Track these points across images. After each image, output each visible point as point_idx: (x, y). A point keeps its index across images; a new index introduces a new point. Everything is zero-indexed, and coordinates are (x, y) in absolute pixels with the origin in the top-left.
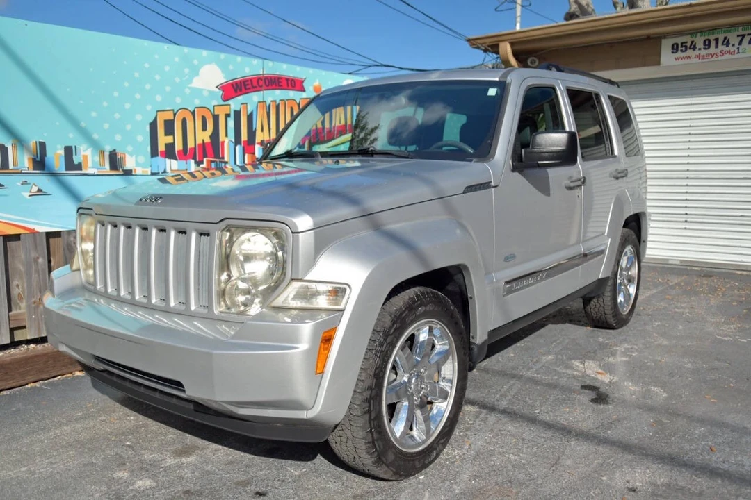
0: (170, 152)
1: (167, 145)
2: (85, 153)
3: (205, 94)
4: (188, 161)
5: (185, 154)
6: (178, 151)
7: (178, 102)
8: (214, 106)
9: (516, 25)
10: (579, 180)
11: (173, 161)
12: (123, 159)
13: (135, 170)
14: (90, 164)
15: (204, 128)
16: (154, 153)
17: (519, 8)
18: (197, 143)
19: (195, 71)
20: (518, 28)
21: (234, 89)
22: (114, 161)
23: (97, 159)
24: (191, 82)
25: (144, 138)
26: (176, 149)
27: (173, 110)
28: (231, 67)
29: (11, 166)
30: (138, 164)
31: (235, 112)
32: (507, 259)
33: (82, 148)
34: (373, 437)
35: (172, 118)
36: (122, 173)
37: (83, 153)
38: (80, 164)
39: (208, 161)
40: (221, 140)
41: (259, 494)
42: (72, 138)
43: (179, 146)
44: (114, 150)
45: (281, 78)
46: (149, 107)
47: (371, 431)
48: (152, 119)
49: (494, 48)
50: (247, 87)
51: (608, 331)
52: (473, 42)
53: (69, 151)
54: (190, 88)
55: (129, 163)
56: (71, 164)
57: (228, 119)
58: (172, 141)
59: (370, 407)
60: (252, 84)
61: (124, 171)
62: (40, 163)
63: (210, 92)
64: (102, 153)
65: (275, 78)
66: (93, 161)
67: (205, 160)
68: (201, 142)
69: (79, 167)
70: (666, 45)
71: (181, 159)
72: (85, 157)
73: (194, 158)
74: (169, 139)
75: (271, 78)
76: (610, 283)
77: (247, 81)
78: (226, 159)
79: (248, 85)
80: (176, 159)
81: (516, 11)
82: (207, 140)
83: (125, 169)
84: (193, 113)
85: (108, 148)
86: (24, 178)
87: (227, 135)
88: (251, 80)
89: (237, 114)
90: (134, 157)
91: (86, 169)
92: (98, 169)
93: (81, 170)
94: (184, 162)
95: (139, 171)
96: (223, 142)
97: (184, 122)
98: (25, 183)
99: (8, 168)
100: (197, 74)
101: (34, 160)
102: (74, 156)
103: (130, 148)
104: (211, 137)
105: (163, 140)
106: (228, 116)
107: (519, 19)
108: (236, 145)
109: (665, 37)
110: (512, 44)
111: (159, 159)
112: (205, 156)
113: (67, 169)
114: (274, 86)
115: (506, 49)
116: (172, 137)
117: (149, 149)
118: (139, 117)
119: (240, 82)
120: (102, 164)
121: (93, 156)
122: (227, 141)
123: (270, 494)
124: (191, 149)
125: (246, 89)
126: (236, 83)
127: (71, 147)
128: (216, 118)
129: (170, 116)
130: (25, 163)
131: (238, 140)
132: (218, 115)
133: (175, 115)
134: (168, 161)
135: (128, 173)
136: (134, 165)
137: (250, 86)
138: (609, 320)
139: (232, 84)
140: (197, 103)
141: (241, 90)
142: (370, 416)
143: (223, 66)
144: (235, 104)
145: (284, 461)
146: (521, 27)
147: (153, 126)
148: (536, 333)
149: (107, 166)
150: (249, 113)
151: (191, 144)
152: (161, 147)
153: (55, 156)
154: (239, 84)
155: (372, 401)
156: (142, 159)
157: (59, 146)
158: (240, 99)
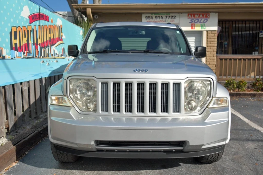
0: (16, 48)
1: (15, 44)
5: (20, 49)
6: (18, 48)
7: (17, 23)
8: (28, 26)
11: (17, 52)
12: (2, 51)
13: (6, 56)
15: (25, 37)
16: (11, 48)
18: (23, 44)
19: (22, 8)
21: (32, 18)
24: (21, 13)
26: (18, 46)
27: (16, 27)
28: (31, 8)
31: (33, 29)
36: (2, 58)
40: (29, 43)
45: (44, 15)
46: (9, 25)
54: (21, 16)
55: (4, 53)
57: (31, 32)
58: (16, 42)
61: (3, 57)
63: (26, 19)
65: (42, 15)
67: (26, 52)
73: (23, 51)
78: (31, 52)
79: (36, 17)
80: (18, 52)
82: (26, 42)
83: (3, 56)
84: (22, 29)
87: (31, 41)
90: (6, 49)
94: (20, 52)
95: (7, 58)
96: (30, 43)
97: (20, 33)
100: (22, 10)
105: (14, 42)
108: (33, 45)
111: (13, 51)
112: (26, 50)
114: (42, 18)
115: (90, 11)
116: (16, 40)
117: (10, 46)
118: (6, 29)
119: (34, 15)
122: (31, 43)
124: (22, 46)
125: (35, 19)
128: (28, 32)
129: (15, 30)
132: (28, 30)
133: (17, 29)
134: (15, 52)
136: (6, 54)
139: (32, 16)
140: (23, 24)
144: (33, 25)
147: (11, 33)
150: (36, 30)
152: (13, 45)
156: (8, 51)
158: (34, 23)
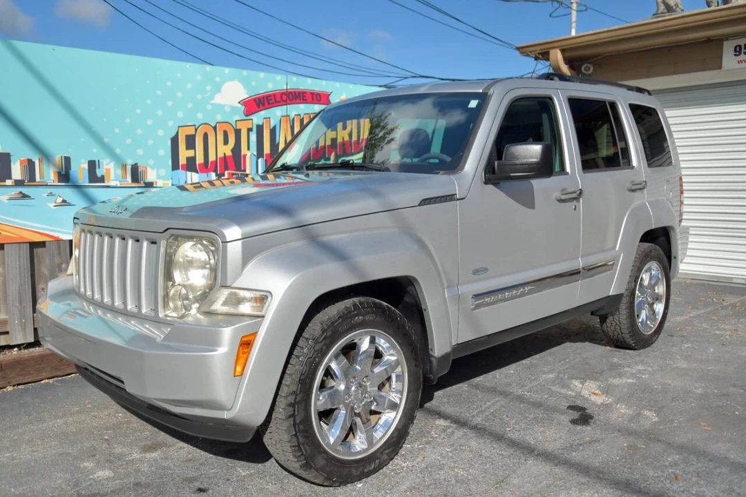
0: (191, 165)
1: (188, 159)
2: (108, 167)
3: (227, 109)
4: (209, 173)
5: (205, 167)
6: (199, 165)
7: (200, 118)
8: (236, 121)
9: (571, 31)
10: (574, 192)
11: (193, 173)
12: (145, 172)
13: (156, 182)
14: (112, 177)
15: (226, 142)
16: (175, 166)
17: (574, 14)
18: (219, 156)
19: (217, 89)
20: (573, 33)
21: (256, 104)
22: (136, 174)
23: (119, 172)
24: (213, 99)
25: (165, 152)
26: (197, 163)
27: (195, 125)
28: (254, 83)
29: (38, 179)
30: (159, 177)
31: (257, 126)
32: (476, 272)
33: (105, 163)
34: (298, 440)
35: (194, 133)
36: (144, 185)
37: (105, 167)
38: (103, 177)
39: (229, 174)
40: (243, 153)
41: (200, 490)
42: (96, 153)
43: (200, 160)
44: (136, 164)
45: (305, 93)
46: (170, 123)
47: (296, 435)
48: (173, 134)
49: (544, 55)
50: (271, 102)
51: (627, 351)
52: (523, 50)
53: (92, 165)
54: (212, 104)
55: (151, 176)
56: (94, 177)
57: (251, 133)
58: (193, 155)
59: (294, 411)
60: (275, 99)
61: (144, 183)
62: (65, 176)
63: (232, 107)
64: (124, 167)
65: (299, 93)
66: (115, 174)
67: (226, 172)
68: (223, 155)
69: (102, 179)
70: (728, 47)
71: (202, 171)
72: (108, 170)
73: (215, 171)
74: (191, 153)
75: (295, 92)
76: (625, 300)
77: (270, 96)
78: (248, 172)
79: (271, 100)
80: (197, 172)
81: (571, 17)
82: (229, 153)
83: (146, 181)
84: (215, 128)
85: (130, 162)
86: (49, 190)
87: (249, 149)
88: (274, 95)
89: (260, 129)
90: (155, 170)
91: (109, 181)
92: (120, 181)
93: (104, 182)
94: (205, 174)
95: (160, 183)
96: (245, 156)
97: (206, 137)
98: (51, 194)
99: (34, 181)
100: (219, 91)
101: (59, 174)
102: (97, 170)
103: (151, 162)
104: (232, 150)
105: (184, 154)
106: (250, 130)
107: (574, 25)
108: (258, 158)
109: (727, 39)
110: (563, 51)
111: (180, 172)
112: (226, 169)
113: (90, 182)
114: (298, 100)
115: (557, 56)
116: (193, 151)
117: (170, 163)
118: (160, 133)
119: (263, 97)
120: (124, 177)
121: (115, 170)
122: (249, 154)
123: (211, 491)
124: (212, 162)
125: (269, 104)
126: (259, 99)
127: (94, 161)
128: (238, 133)
129: (191, 131)
130: (51, 176)
131: (260, 153)
132: (240, 130)
133: (196, 130)
134: (189, 173)
135: (149, 185)
136: (155, 178)
137: (273, 101)
138: (627, 340)
139: (255, 100)
140: (219, 118)
141: (263, 105)
142: (294, 420)
143: (246, 83)
144: (257, 118)
146: (576, 32)
147: (175, 140)
148: (548, 351)
149: (129, 179)
150: (271, 127)
151: (212, 158)
152: (182, 161)
153: (80, 170)
154: (262, 99)
155: (296, 406)
156: (163, 172)
157: (83, 161)
158: (263, 113)
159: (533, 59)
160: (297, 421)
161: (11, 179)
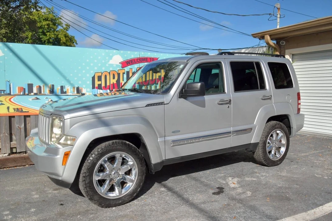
0: (100, 87)
1: (98, 85)
3: (115, 66)
4: (107, 90)
5: (105, 88)
6: (103, 87)
7: (103, 69)
8: (118, 70)
9: (277, 27)
10: (227, 101)
12: (82, 90)
13: (86, 94)
14: (69, 92)
15: (114, 78)
16: (94, 87)
17: (278, 19)
18: (111, 84)
19: (111, 58)
20: (278, 27)
22: (78, 90)
23: (72, 90)
24: (109, 62)
25: (90, 82)
26: (102, 86)
27: (101, 72)
28: (125, 56)
29: (42, 93)
30: (87, 91)
31: (127, 72)
33: (67, 86)
35: (101, 75)
37: (67, 88)
38: (66, 92)
39: (115, 90)
40: (121, 82)
41: (62, 204)
42: (63, 83)
43: (103, 85)
44: (78, 87)
45: (147, 58)
46: (92, 72)
47: (86, 187)
48: (93, 76)
49: (262, 37)
50: (133, 62)
52: (254, 36)
53: (62, 87)
54: (108, 64)
55: (84, 91)
56: (62, 92)
57: (124, 74)
58: (101, 83)
59: (85, 179)
60: (134, 61)
61: (82, 94)
62: (52, 91)
63: (116, 65)
64: (74, 88)
65: (145, 58)
66: (71, 91)
67: (114, 90)
68: (113, 83)
69: (65, 92)
71: (104, 89)
72: (68, 89)
73: (109, 89)
74: (100, 83)
75: (143, 58)
77: (132, 60)
79: (133, 61)
80: (102, 90)
81: (277, 21)
82: (115, 82)
84: (109, 73)
85: (76, 86)
86: (46, 97)
87: (123, 81)
88: (134, 60)
90: (86, 89)
91: (68, 93)
92: (72, 93)
93: (66, 93)
94: (105, 90)
97: (106, 76)
98: (47, 98)
99: (41, 93)
100: (111, 59)
101: (50, 91)
102: (64, 89)
103: (84, 86)
104: (116, 81)
105: (97, 83)
106: (124, 73)
107: (278, 24)
110: (270, 36)
111: (95, 90)
112: (114, 88)
113: (61, 94)
114: (144, 61)
115: (268, 37)
116: (101, 82)
117: (91, 86)
118: (88, 75)
119: (129, 61)
120: (74, 91)
121: (70, 89)
123: (64, 205)
124: (108, 86)
125: (132, 63)
126: (128, 61)
127: (63, 86)
128: (119, 74)
129: (100, 74)
130: (47, 91)
132: (120, 73)
133: (102, 74)
134: (99, 90)
135: (83, 94)
137: (134, 62)
139: (126, 62)
140: (111, 69)
141: (130, 64)
143: (122, 56)
144: (127, 69)
145: (80, 196)
146: (279, 27)
147: (93, 78)
149: (76, 92)
150: (133, 72)
151: (108, 84)
152: (96, 85)
153: (57, 89)
154: (129, 62)
155: (86, 177)
156: (88, 90)
157: (59, 86)
158: (130, 67)
159: (258, 39)
160: (86, 183)
161: (33, 92)
